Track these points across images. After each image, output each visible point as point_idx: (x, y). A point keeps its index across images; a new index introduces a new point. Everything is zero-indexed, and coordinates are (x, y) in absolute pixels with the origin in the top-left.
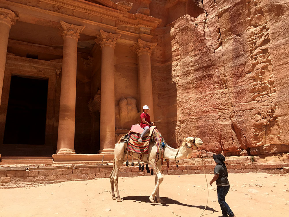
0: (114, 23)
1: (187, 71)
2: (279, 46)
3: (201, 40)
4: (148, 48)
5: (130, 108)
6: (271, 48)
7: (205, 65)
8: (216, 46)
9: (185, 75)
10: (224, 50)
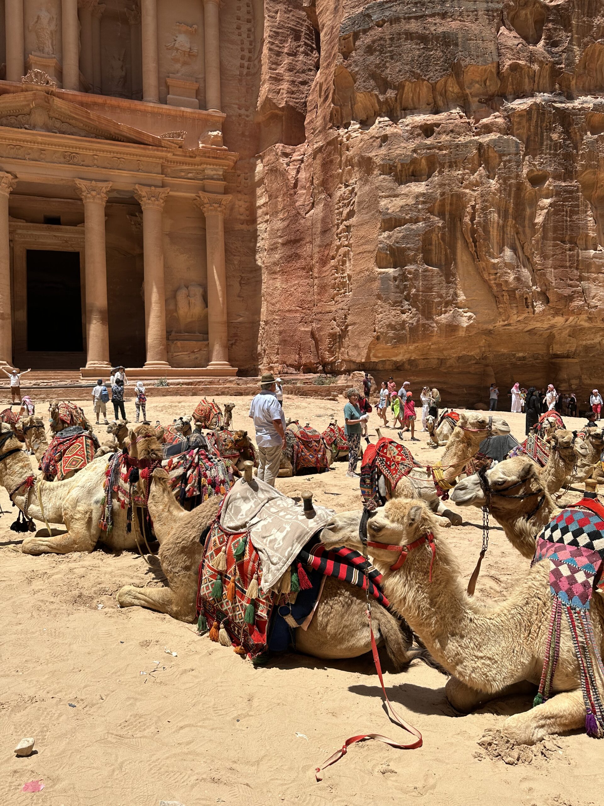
0: (159, 169)
1: (275, 243)
2: (362, 225)
3: (291, 195)
4: (216, 205)
5: (192, 300)
6: (354, 226)
7: (293, 238)
8: (308, 208)
9: (272, 249)
10: (315, 216)
